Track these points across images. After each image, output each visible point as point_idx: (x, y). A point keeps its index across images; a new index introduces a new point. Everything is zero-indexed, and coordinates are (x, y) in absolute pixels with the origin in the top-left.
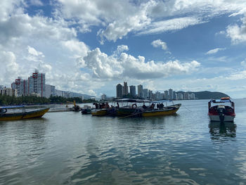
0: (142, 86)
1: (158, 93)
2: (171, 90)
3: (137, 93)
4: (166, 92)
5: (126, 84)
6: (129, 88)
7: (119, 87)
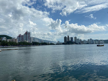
0: (76, 37)
1: (84, 41)
2: (91, 39)
3: (74, 40)
4: (89, 40)
5: (68, 36)
6: (70, 38)
7: (65, 38)
